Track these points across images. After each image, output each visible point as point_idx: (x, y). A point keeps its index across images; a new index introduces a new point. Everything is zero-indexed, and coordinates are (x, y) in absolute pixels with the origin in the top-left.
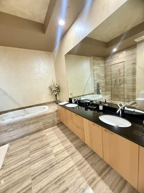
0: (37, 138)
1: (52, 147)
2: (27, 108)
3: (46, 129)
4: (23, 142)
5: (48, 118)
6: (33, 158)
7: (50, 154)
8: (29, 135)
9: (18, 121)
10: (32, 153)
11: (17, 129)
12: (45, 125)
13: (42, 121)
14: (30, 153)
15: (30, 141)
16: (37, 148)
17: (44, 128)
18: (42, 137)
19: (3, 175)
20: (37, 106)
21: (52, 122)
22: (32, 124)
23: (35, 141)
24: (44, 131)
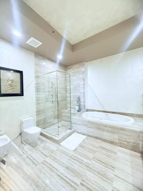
0: (106, 149)
1: (115, 175)
2: (110, 113)
3: (121, 146)
4: (94, 143)
5: (127, 136)
6: (92, 165)
7: (109, 181)
8: (102, 141)
9: (95, 122)
10: (94, 159)
11: (94, 128)
12: (121, 142)
13: (118, 134)
14: (93, 158)
15: (99, 147)
16: (100, 159)
17: (119, 144)
18: (112, 152)
19: (73, 155)
20: (121, 114)
21: (132, 144)
22: (106, 132)
23: (103, 151)
24: (119, 147)
